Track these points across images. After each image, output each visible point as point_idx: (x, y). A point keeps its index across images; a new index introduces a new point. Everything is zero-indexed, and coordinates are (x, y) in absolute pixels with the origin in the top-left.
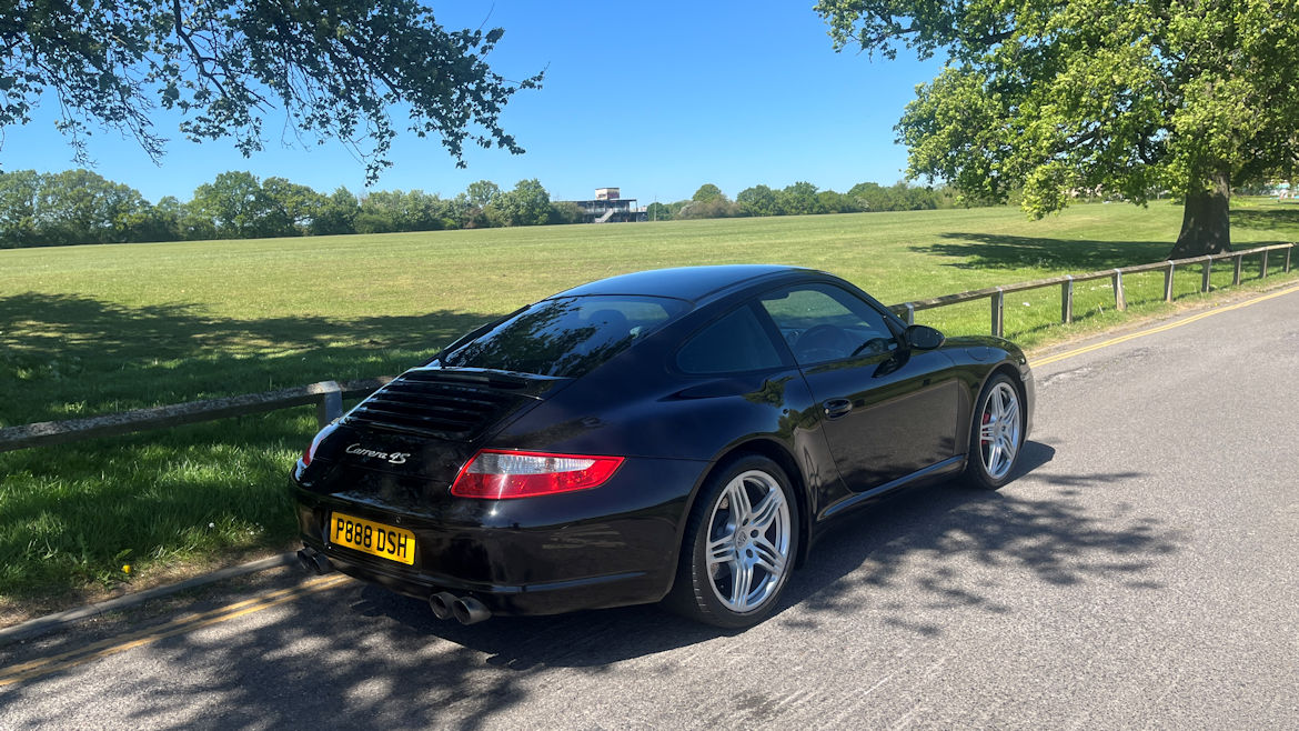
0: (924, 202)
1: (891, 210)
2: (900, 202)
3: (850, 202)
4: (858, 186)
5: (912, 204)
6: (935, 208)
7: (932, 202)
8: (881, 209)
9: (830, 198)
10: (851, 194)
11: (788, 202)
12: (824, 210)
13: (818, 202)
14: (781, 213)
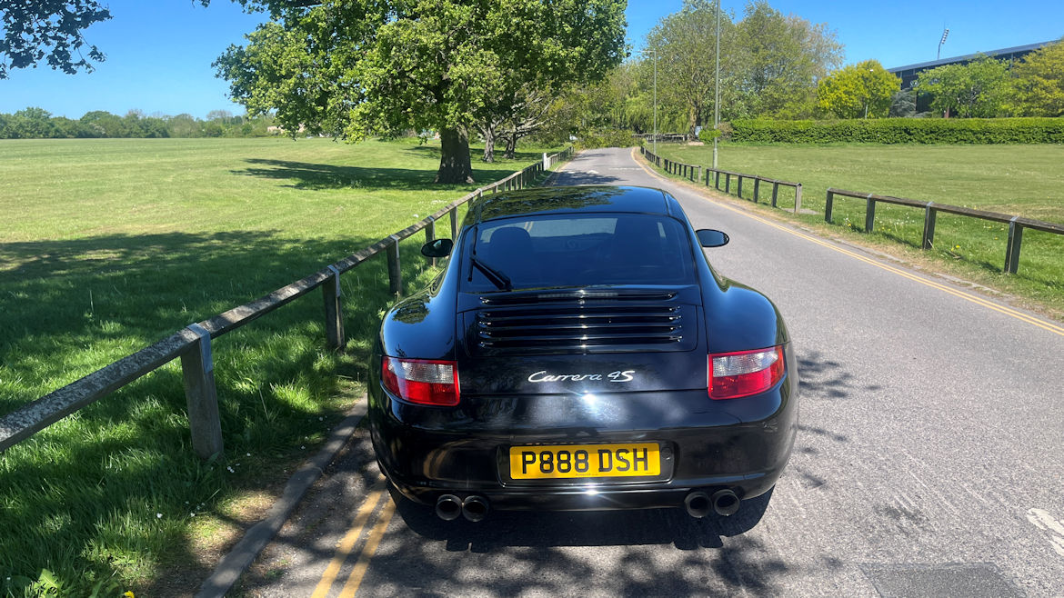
0: (157, 131)
1: (128, 136)
2: (134, 130)
3: (85, 128)
4: (89, 114)
5: (147, 132)
6: (168, 137)
7: (165, 132)
8: (118, 136)
9: (66, 124)
10: (84, 120)
11: (21, 126)
12: (59, 135)
13: (53, 126)
14: (15, 136)
